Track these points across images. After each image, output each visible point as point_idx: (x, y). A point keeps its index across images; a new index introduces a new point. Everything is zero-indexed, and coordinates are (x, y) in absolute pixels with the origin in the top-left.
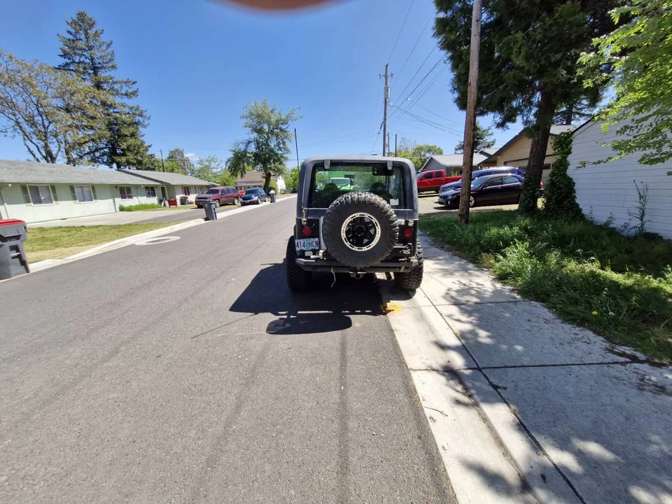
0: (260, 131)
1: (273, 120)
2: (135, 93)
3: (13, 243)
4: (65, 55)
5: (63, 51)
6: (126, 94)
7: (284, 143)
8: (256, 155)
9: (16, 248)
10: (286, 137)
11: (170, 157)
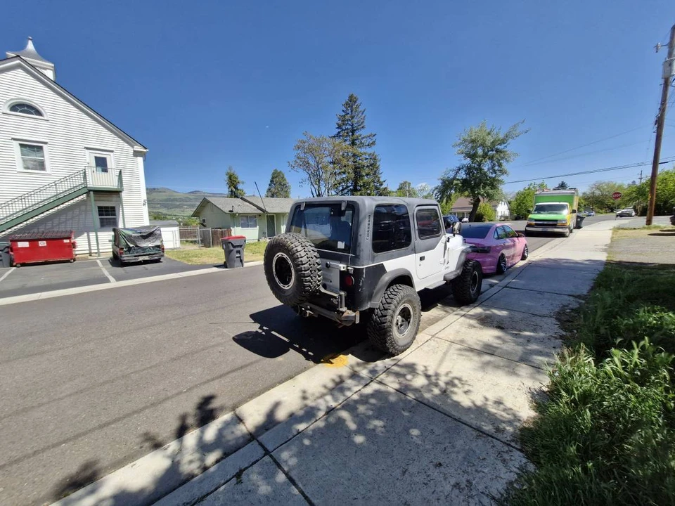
0: (472, 156)
1: (488, 143)
2: (373, 143)
3: (238, 249)
4: (339, 127)
5: (338, 124)
6: (368, 145)
7: (500, 165)
8: (465, 182)
9: (238, 252)
10: (503, 158)
11: (400, 188)
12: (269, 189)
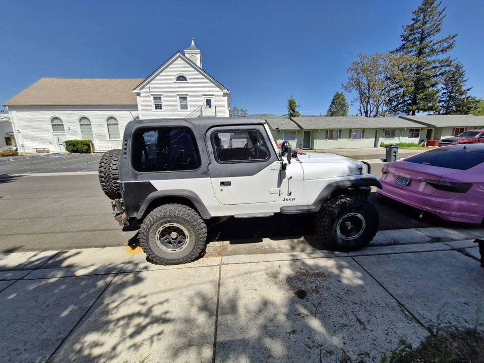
4: (405, 39)
5: (403, 36)
12: (330, 110)
